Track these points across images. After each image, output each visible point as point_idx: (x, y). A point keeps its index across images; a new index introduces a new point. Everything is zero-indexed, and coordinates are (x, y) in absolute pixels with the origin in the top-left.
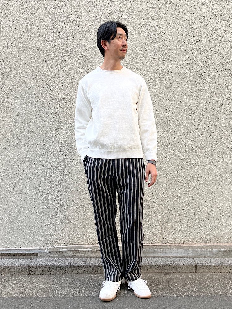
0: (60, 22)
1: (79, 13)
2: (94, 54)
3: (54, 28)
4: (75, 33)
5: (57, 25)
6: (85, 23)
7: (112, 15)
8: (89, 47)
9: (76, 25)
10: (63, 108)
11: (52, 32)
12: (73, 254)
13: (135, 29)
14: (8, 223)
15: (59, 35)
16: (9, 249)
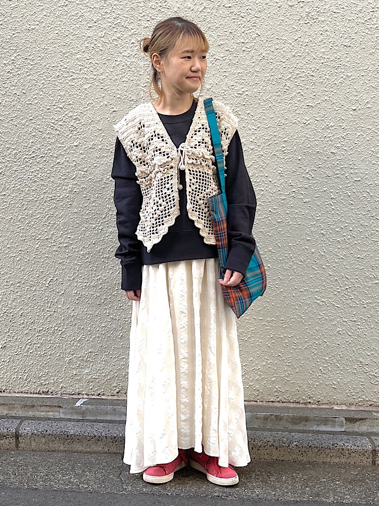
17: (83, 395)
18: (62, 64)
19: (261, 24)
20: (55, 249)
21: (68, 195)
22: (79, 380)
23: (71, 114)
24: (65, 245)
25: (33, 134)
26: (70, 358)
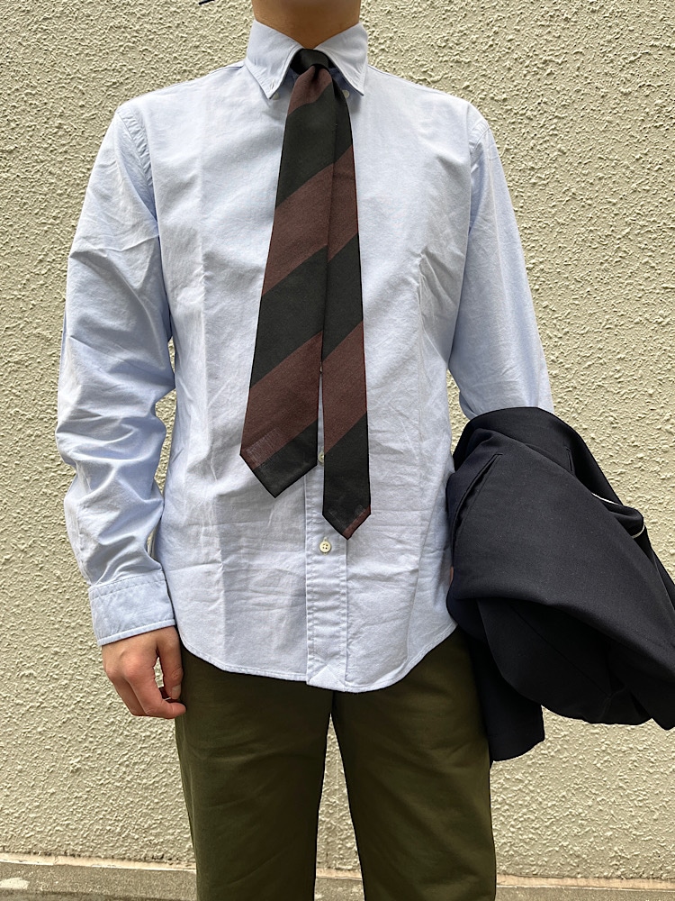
19: (567, 130)
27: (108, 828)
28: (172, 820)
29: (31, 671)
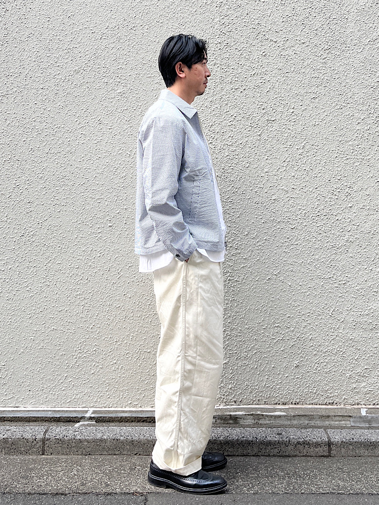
0: (229, 27)
1: (260, 12)
2: (284, 78)
3: (218, 36)
4: (253, 44)
5: (223, 32)
6: (269, 29)
7: (314, 15)
8: (276, 67)
9: (254, 30)
10: (232, 168)
11: (216, 42)
12: (253, 421)
13: (351, 38)
14: (139, 365)
15: (226, 47)
16: (140, 409)
17: (361, 405)
18: (339, 148)
20: (336, 285)
21: (345, 243)
22: (358, 393)
23: (346, 184)
24: (344, 282)
25: (318, 199)
26: (350, 374)
27: (310, 391)
28: (337, 386)
29: (278, 324)
